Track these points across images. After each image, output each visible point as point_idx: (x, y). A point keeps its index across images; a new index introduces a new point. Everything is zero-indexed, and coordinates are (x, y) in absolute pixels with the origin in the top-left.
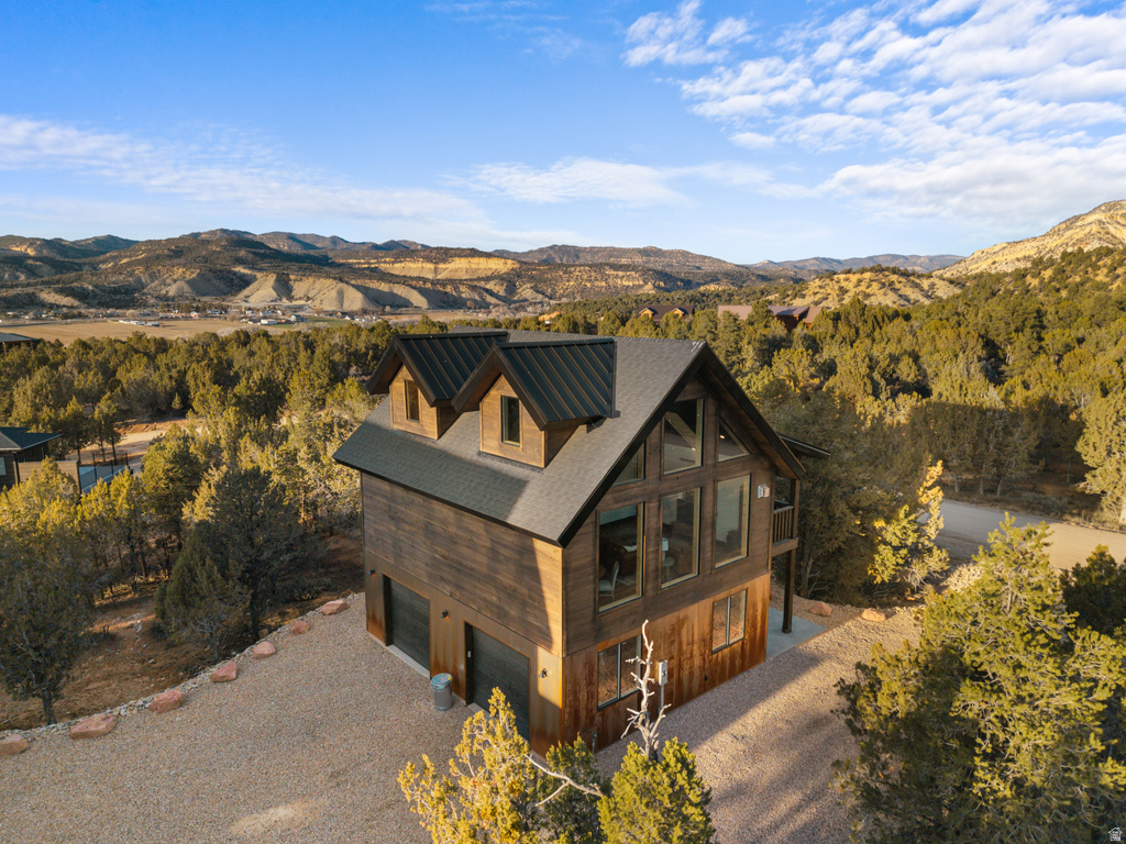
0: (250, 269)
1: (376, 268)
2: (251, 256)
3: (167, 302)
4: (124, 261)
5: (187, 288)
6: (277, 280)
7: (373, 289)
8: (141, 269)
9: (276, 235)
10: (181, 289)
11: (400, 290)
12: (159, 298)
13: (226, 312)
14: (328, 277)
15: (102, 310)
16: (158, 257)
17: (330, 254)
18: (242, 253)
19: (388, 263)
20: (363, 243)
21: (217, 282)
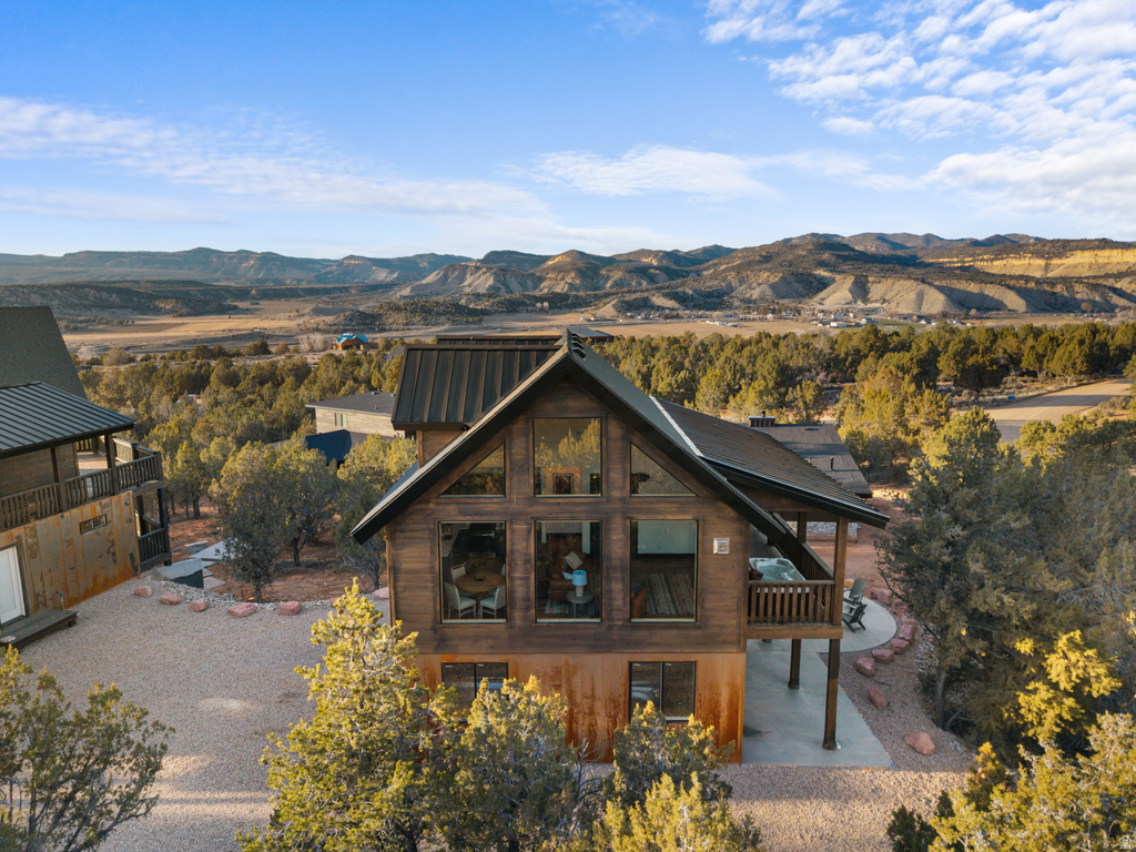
0: (831, 271)
1: (970, 266)
2: (834, 258)
3: (749, 304)
4: (722, 268)
5: (769, 292)
6: (855, 283)
7: (959, 290)
8: (733, 274)
9: (865, 236)
10: (763, 293)
11: (993, 291)
12: (743, 301)
13: (799, 314)
14: (910, 278)
15: (695, 312)
16: (750, 263)
17: (919, 254)
18: (826, 256)
19: (987, 260)
20: (962, 240)
21: (796, 285)
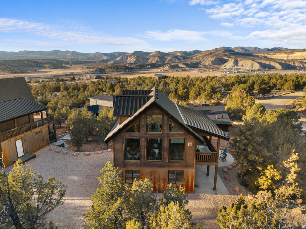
0: (228, 57)
1: (267, 56)
2: (229, 54)
3: (205, 66)
4: (198, 56)
5: (211, 63)
6: (235, 61)
7: (263, 63)
8: (201, 58)
9: (238, 47)
10: (209, 63)
11: (272, 63)
12: (204, 66)
13: (219, 69)
14: (250, 60)
15: (191, 69)
16: (206, 55)
17: (253, 53)
18: (227, 53)
19: (271, 55)
20: (265, 49)
21: (218, 61)
